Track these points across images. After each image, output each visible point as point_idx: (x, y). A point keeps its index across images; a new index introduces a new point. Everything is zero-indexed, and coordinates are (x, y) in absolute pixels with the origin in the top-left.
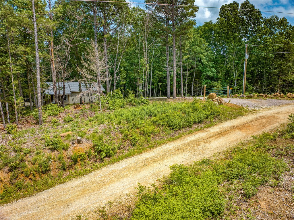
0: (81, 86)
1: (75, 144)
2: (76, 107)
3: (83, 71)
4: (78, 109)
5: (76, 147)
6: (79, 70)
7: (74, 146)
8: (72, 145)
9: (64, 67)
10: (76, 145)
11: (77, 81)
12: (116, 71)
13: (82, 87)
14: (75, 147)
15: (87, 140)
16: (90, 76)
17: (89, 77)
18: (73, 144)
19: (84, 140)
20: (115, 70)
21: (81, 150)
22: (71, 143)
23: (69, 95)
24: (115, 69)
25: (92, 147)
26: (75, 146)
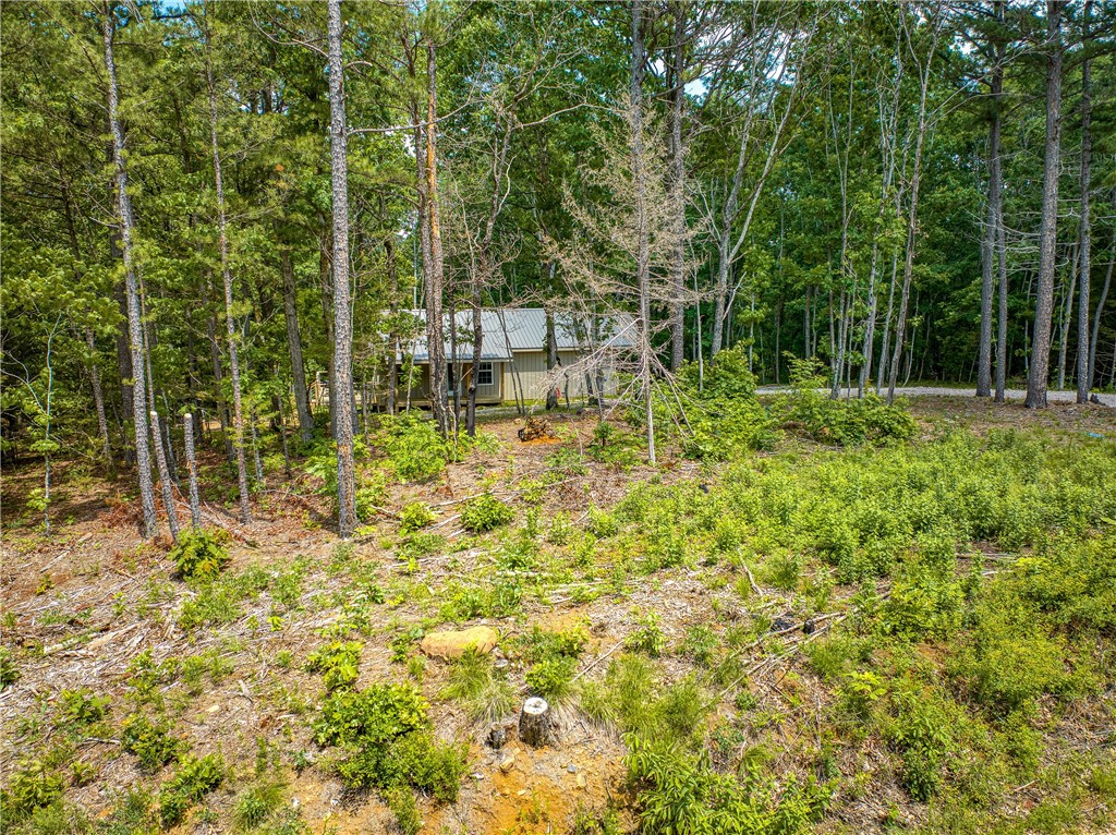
0: (556, 327)
1: (504, 750)
2: (530, 434)
3: (568, 255)
4: (536, 443)
5: (513, 774)
6: (550, 249)
7: (496, 764)
8: (488, 749)
9: (482, 236)
10: (513, 753)
11: (542, 306)
12: (732, 255)
13: (558, 331)
14: (504, 772)
15: (589, 721)
16: (605, 279)
17: (599, 286)
18: (493, 743)
19: (565, 715)
20: (726, 251)
21: (543, 806)
22: (483, 736)
23: (502, 363)
24: (725, 245)
25: (621, 790)
26: (506, 762)
